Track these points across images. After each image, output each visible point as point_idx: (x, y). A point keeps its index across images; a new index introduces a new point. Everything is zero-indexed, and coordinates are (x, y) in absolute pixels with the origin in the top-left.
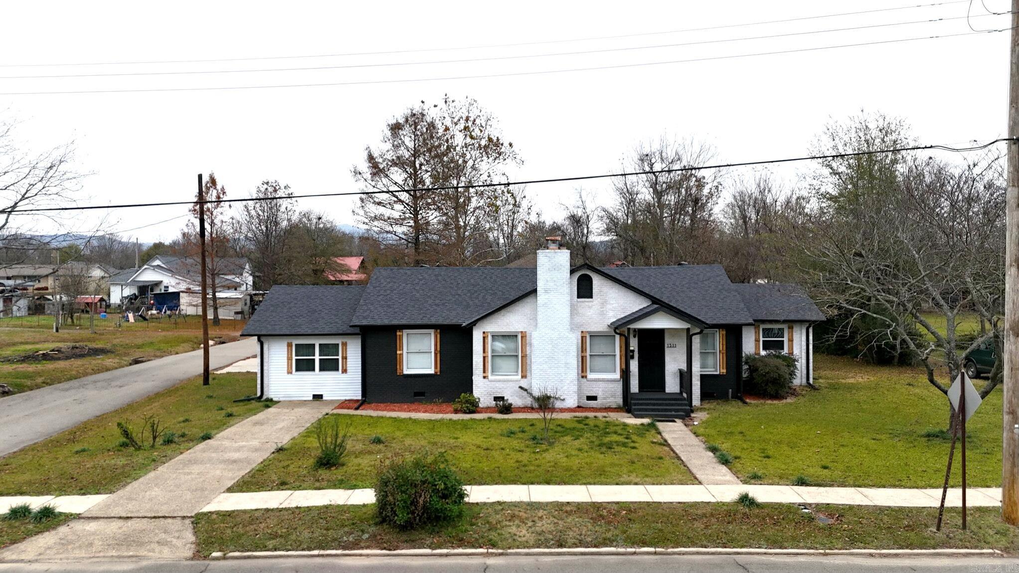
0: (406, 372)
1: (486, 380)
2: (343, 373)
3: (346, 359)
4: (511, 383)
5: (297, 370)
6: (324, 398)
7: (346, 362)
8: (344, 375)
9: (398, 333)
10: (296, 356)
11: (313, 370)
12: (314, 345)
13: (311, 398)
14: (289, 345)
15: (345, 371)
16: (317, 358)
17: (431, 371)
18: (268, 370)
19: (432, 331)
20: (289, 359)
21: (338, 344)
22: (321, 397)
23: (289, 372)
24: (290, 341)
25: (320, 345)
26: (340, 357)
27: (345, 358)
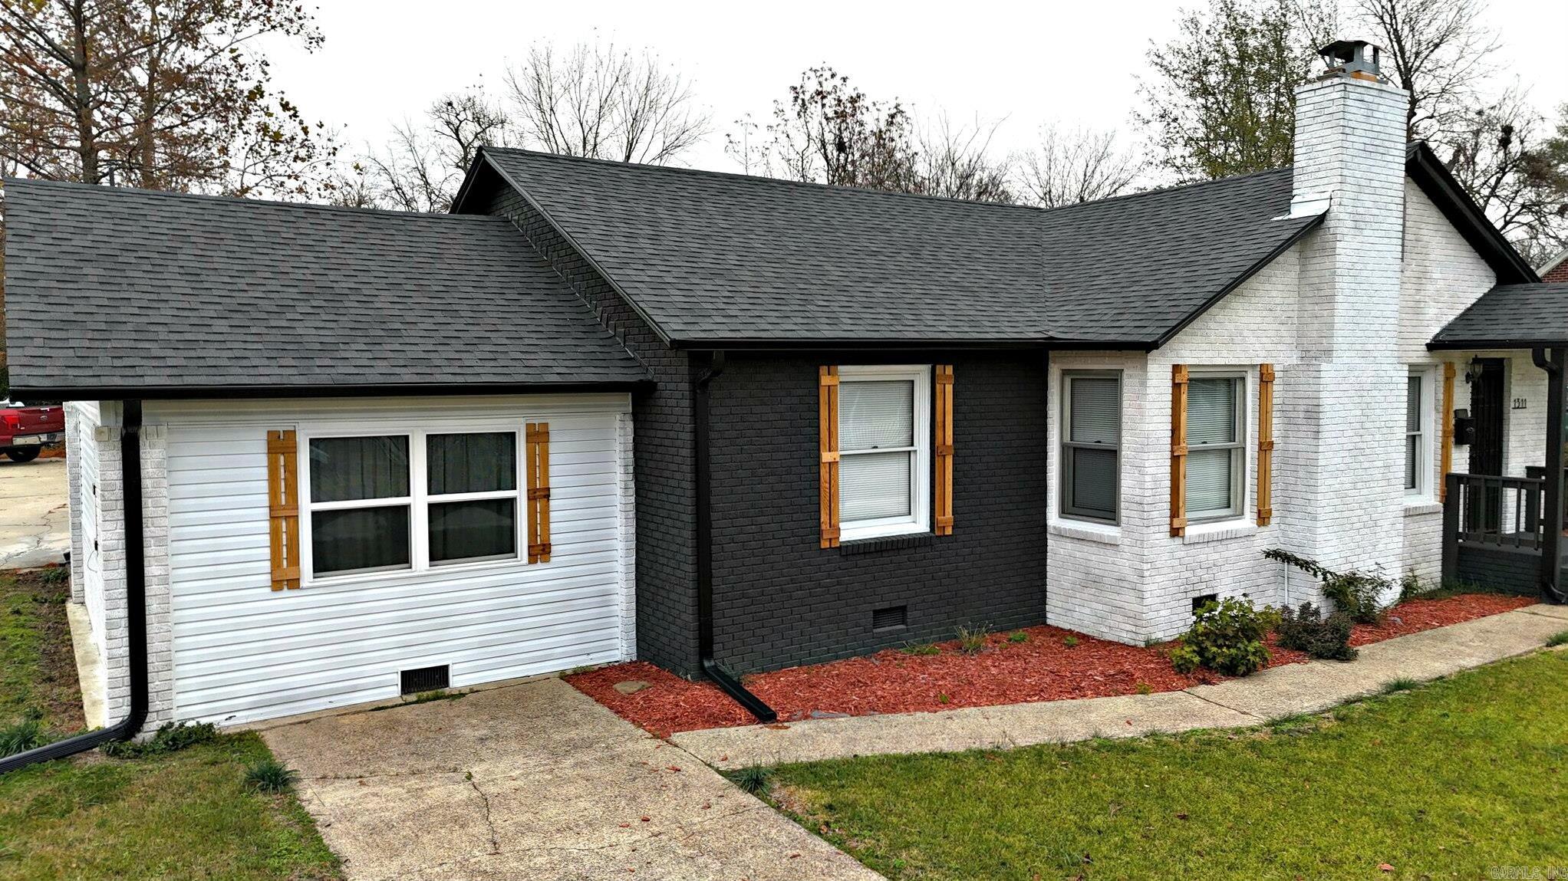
0: (851, 532)
1: (1178, 541)
2: (533, 558)
3: (547, 495)
4: (1233, 545)
5: (323, 564)
6: (457, 681)
7: (546, 512)
8: (540, 570)
9: (825, 380)
10: (315, 499)
11: (401, 556)
12: (402, 443)
13: (394, 692)
14: (280, 447)
15: (540, 551)
16: (419, 500)
17: (919, 524)
18: (165, 580)
19: (920, 374)
20: (281, 513)
21: (511, 436)
22: (438, 676)
23: (284, 580)
24: (281, 427)
25: (434, 442)
26: (520, 494)
27: (540, 495)
